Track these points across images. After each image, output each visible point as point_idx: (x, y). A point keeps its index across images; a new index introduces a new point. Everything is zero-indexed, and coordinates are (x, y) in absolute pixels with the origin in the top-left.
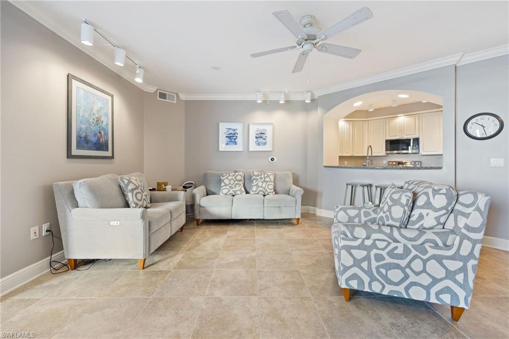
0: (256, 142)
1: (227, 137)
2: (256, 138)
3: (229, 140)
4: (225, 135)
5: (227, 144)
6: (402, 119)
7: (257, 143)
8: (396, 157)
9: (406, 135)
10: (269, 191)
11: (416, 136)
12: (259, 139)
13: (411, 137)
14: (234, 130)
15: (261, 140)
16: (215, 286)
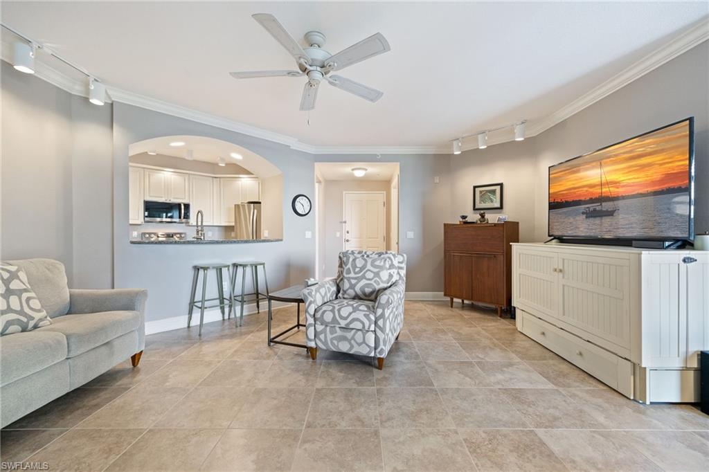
6: (167, 175)
8: (160, 229)
9: (174, 198)
10: (37, 316)
11: (186, 201)
13: (182, 201)
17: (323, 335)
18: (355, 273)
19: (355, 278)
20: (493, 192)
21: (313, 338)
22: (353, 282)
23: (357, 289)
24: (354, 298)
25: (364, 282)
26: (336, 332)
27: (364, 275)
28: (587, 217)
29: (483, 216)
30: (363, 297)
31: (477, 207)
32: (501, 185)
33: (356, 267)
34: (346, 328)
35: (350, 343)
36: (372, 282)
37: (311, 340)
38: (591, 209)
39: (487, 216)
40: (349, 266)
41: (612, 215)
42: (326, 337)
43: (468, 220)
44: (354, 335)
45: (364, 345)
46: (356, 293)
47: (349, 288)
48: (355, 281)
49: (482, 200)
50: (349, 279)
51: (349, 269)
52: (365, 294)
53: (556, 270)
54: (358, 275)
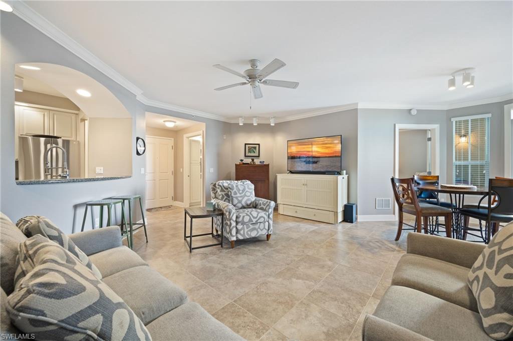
16: (330, 267)
17: (243, 231)
18: (240, 194)
19: (240, 197)
20: (255, 148)
21: (235, 234)
22: (240, 199)
23: (243, 203)
24: (241, 208)
25: (246, 198)
26: (250, 227)
27: (245, 194)
29: (253, 160)
30: (246, 207)
31: (246, 155)
32: (259, 145)
33: (240, 190)
34: (256, 223)
35: (257, 230)
36: (250, 198)
37: (234, 236)
38: (308, 160)
39: (255, 160)
40: (235, 190)
42: (244, 231)
43: (244, 162)
44: (259, 226)
45: (264, 230)
46: (242, 205)
47: (238, 203)
48: (241, 198)
49: (249, 152)
50: (237, 198)
51: (235, 192)
52: (247, 205)
53: (304, 185)
54: (242, 195)
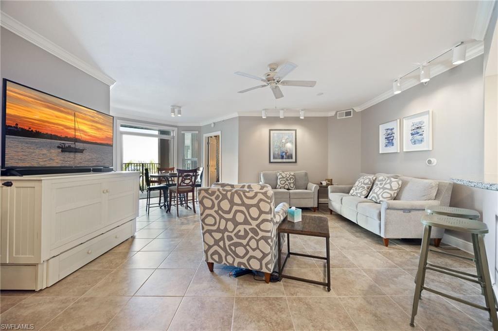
0: (411, 140)
1: (386, 138)
2: (412, 134)
3: (387, 141)
4: (384, 137)
5: (386, 146)
7: (413, 141)
12: (415, 136)
14: (392, 130)
15: (417, 137)
28: (62, 151)
38: (67, 145)
41: (82, 152)
